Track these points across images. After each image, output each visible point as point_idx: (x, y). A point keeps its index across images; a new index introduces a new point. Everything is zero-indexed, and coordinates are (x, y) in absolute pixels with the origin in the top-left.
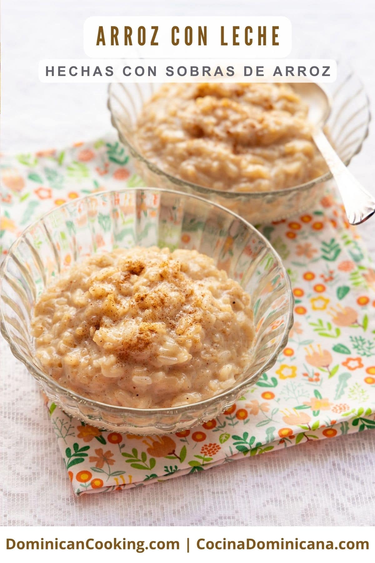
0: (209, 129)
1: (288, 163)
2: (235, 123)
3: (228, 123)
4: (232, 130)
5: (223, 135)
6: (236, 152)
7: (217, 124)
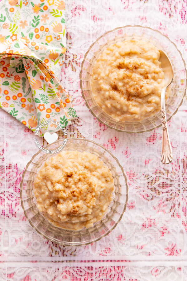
0: (120, 88)
1: (148, 107)
2: (131, 86)
3: (128, 86)
4: (129, 90)
5: (125, 92)
6: (128, 100)
7: (124, 86)
